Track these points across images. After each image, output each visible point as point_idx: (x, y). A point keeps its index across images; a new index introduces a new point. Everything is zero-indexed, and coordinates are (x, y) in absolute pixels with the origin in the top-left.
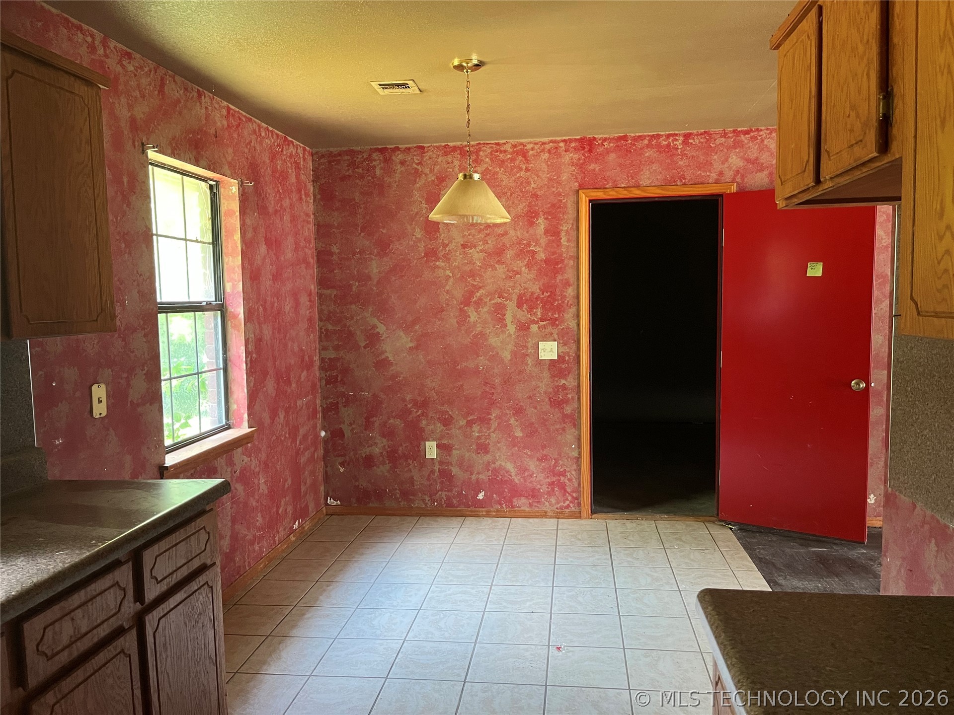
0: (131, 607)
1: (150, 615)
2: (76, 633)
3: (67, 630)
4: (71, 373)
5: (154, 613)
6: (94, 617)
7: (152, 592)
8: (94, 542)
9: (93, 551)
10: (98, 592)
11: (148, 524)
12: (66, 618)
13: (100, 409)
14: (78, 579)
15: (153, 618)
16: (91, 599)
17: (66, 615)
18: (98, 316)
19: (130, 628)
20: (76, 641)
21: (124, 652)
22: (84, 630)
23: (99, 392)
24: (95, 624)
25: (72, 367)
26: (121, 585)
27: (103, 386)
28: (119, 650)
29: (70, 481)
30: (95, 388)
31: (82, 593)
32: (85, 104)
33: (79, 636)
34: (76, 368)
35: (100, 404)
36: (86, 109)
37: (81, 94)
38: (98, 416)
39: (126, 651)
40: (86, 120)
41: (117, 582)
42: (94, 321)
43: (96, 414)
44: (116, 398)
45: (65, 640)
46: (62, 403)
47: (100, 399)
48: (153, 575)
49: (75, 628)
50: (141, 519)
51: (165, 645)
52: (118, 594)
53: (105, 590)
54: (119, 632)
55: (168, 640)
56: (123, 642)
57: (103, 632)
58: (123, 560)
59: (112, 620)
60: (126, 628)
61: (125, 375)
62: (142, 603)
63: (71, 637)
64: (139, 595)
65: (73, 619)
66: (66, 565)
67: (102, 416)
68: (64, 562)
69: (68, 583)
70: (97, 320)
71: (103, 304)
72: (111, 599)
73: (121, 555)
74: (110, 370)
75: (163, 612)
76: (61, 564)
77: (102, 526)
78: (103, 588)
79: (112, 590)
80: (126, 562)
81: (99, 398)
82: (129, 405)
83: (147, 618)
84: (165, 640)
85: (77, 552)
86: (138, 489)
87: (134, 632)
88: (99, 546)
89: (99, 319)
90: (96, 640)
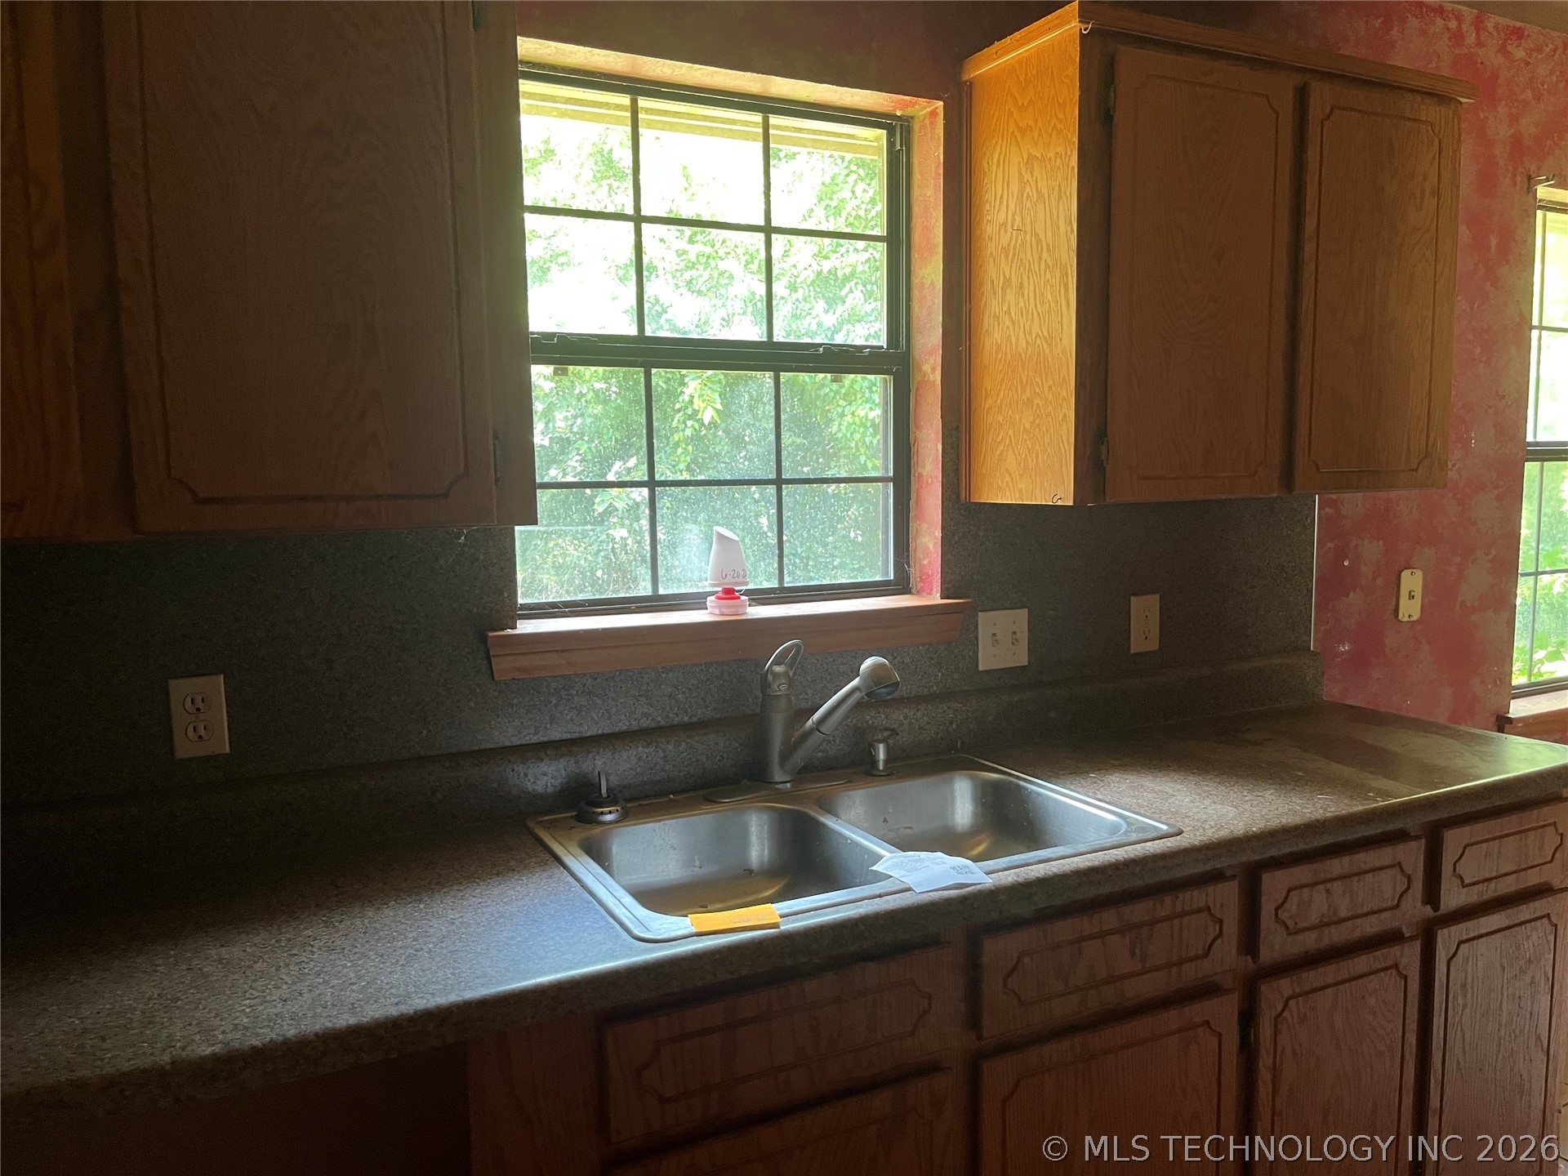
0: (1415, 909)
1: (1445, 931)
2: (1331, 914)
3: (1318, 904)
4: (1371, 550)
5: (1453, 929)
6: (1360, 900)
7: (1453, 897)
8: (1372, 794)
9: (1367, 807)
10: (1368, 867)
11: (1459, 791)
12: (1322, 887)
13: (1410, 609)
14: (1341, 838)
15: (1450, 935)
16: (1359, 874)
17: (1321, 883)
18: (1419, 464)
19: (1412, 938)
20: (1328, 924)
21: (1398, 969)
22: (1343, 913)
23: (1412, 581)
24: (1359, 912)
25: (1375, 541)
26: (1404, 868)
27: (1419, 574)
28: (1391, 963)
29: (1352, 707)
30: (1406, 574)
31: (1346, 860)
32: (1434, 133)
33: (1334, 919)
34: (1381, 542)
35: (1412, 601)
36: (1436, 140)
37: (1429, 120)
38: (1406, 619)
39: (1401, 969)
40: (1434, 158)
41: (1399, 864)
42: (1413, 470)
43: (1403, 615)
44: (1438, 593)
45: (1314, 918)
46: (1354, 592)
47: (1413, 594)
48: (1457, 870)
49: (1330, 906)
50: (1449, 782)
51: (1464, 986)
52: (1398, 882)
53: (1381, 868)
54: (1393, 937)
55: (1469, 980)
56: (1398, 953)
57: (1370, 927)
58: (1412, 834)
59: (1384, 915)
60: (1406, 935)
61: (1458, 559)
62: (1436, 908)
63: (1323, 916)
64: (1432, 895)
65: (1328, 891)
66: (1328, 815)
67: (1412, 619)
68: (1325, 810)
69: (1327, 840)
70: (1417, 470)
71: (1430, 445)
72: (1387, 886)
73: (1411, 824)
74: (1433, 550)
75: (1467, 934)
76: (1321, 811)
77: (1387, 776)
78: (1378, 865)
79: (1389, 872)
80: (1417, 838)
81: (1410, 592)
82: (1458, 607)
83: (1439, 932)
84: (1466, 978)
85: (1345, 801)
86: (1452, 738)
87: (1417, 946)
88: (1378, 802)
89: (1420, 468)
90: (1358, 934)
